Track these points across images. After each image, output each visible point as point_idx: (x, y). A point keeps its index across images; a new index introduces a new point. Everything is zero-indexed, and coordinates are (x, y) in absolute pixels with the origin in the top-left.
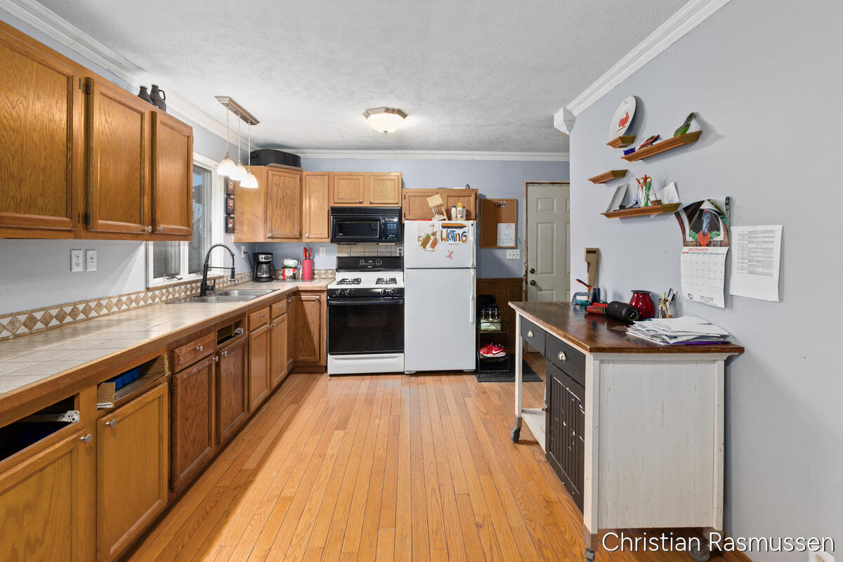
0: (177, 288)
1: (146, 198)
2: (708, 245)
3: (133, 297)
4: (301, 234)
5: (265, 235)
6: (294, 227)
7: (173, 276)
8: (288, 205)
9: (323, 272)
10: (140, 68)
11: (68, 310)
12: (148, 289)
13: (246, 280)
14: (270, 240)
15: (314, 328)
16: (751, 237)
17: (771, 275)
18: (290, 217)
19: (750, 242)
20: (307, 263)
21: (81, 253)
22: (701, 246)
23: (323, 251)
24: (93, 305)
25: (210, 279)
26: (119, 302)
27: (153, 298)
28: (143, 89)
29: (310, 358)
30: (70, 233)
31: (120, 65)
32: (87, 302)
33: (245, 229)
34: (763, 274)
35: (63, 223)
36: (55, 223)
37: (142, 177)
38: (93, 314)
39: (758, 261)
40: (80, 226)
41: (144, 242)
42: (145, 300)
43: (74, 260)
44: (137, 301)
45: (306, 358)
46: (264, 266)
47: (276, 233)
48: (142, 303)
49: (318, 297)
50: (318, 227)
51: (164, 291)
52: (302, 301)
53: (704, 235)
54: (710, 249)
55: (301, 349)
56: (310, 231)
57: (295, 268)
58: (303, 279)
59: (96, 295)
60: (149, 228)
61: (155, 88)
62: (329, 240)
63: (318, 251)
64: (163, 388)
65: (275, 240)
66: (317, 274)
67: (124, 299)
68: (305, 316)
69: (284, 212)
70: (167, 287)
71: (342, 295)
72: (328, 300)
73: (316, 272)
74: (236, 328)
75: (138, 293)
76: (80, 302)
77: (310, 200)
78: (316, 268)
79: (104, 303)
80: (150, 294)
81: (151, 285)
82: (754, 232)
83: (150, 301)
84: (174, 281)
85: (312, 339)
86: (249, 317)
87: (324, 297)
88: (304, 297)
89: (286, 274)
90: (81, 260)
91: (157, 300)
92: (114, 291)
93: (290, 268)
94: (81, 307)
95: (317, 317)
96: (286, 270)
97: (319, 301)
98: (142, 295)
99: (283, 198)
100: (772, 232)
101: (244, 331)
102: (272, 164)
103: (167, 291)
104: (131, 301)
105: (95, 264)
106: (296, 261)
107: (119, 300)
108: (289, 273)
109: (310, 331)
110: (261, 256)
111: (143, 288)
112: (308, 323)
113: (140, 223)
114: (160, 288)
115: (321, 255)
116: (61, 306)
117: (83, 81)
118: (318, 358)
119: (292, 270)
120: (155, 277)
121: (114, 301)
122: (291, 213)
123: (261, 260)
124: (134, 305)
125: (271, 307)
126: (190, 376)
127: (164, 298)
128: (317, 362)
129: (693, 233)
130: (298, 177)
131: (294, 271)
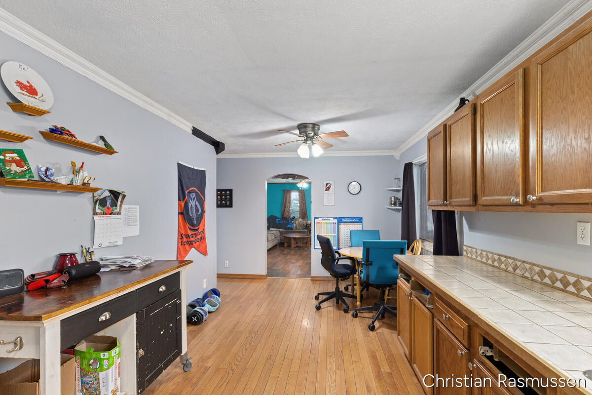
2: (110, 214)
16: (129, 210)
17: (136, 225)
19: (129, 212)
22: (106, 214)
34: (133, 225)
39: (132, 220)
53: (108, 208)
54: (112, 216)
82: (130, 208)
100: (136, 208)
129: (101, 207)
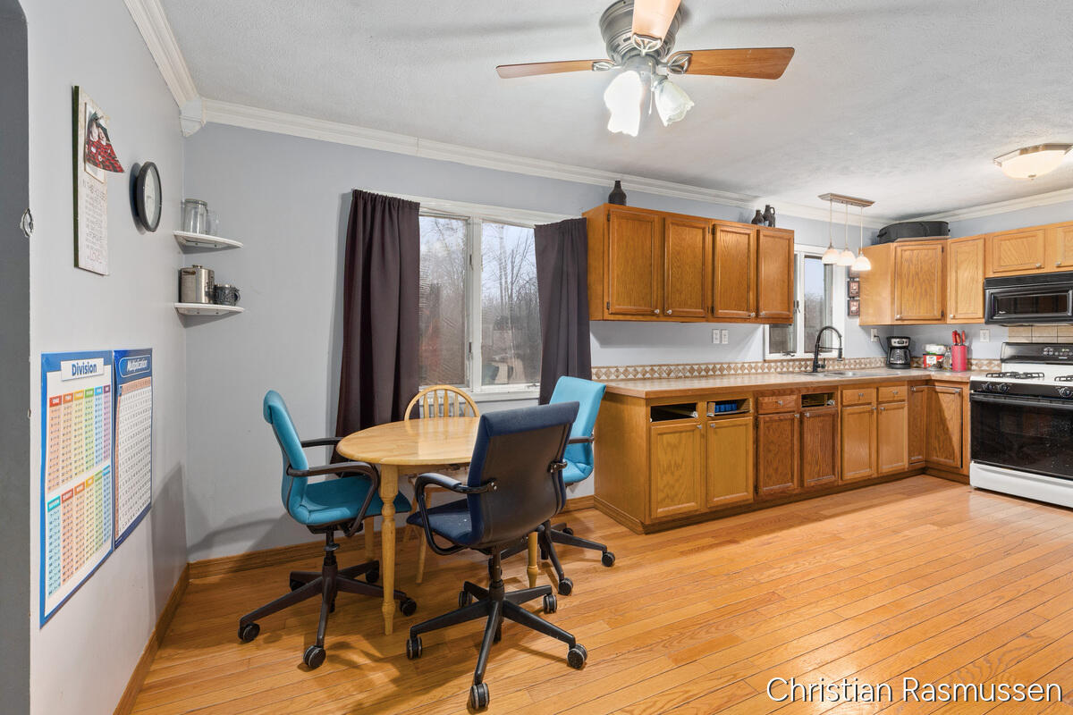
0: (791, 363)
1: (751, 294)
3: (753, 365)
4: (943, 315)
5: (892, 316)
6: (933, 306)
7: (788, 353)
8: (924, 281)
9: (985, 362)
10: (756, 197)
11: (711, 367)
12: (765, 361)
13: (878, 365)
14: (899, 323)
15: (953, 426)
18: (926, 295)
20: (958, 349)
21: (718, 332)
23: (984, 334)
24: (725, 366)
25: (821, 359)
26: (742, 368)
27: (769, 368)
28: (758, 212)
29: (947, 460)
30: (704, 318)
31: (742, 200)
32: (722, 364)
33: (871, 311)
35: (700, 313)
36: (695, 313)
37: (749, 279)
38: (725, 372)
40: (710, 315)
41: (762, 326)
42: (762, 368)
43: (714, 336)
44: (756, 368)
45: (942, 460)
46: (898, 351)
47: (905, 315)
48: (760, 371)
49: (958, 390)
50: (968, 303)
51: (779, 364)
52: (937, 392)
55: (935, 448)
56: (956, 311)
57: (942, 355)
58: (953, 369)
59: (727, 360)
60: (753, 314)
61: (768, 208)
62: (983, 321)
63: (977, 335)
64: (749, 419)
65: (906, 323)
66: (976, 365)
67: (746, 365)
68: (940, 410)
69: (919, 290)
70: (782, 361)
71: (991, 389)
72: (971, 394)
73: (974, 362)
74: (828, 399)
75: (757, 362)
76: (718, 364)
77: (956, 272)
78: (974, 357)
79: (732, 366)
80: (766, 365)
81: (767, 358)
83: (766, 370)
84: (789, 357)
85: (950, 439)
86: (842, 392)
87: (967, 391)
88: (939, 388)
89: (928, 362)
90: (718, 337)
91: (773, 370)
92: (739, 359)
93: (934, 354)
94: (718, 366)
95: (956, 414)
96: (928, 357)
97: (961, 394)
98: (760, 365)
99: (917, 274)
101: (837, 404)
102: (899, 240)
103: (782, 364)
104: (752, 368)
105: (727, 339)
106: (942, 347)
107: (743, 366)
108: (931, 361)
109: (948, 429)
110: (893, 340)
111: (761, 360)
112: (945, 420)
113: (748, 310)
114: (776, 361)
115: (982, 340)
116: (707, 364)
117: (711, 227)
118: (959, 463)
119: (935, 357)
120: (770, 353)
121: (739, 366)
122: (928, 290)
123: (894, 344)
124: (753, 371)
125: (878, 389)
126: (772, 421)
127: (779, 370)
128: (957, 468)
130: (940, 247)
131: (938, 359)
